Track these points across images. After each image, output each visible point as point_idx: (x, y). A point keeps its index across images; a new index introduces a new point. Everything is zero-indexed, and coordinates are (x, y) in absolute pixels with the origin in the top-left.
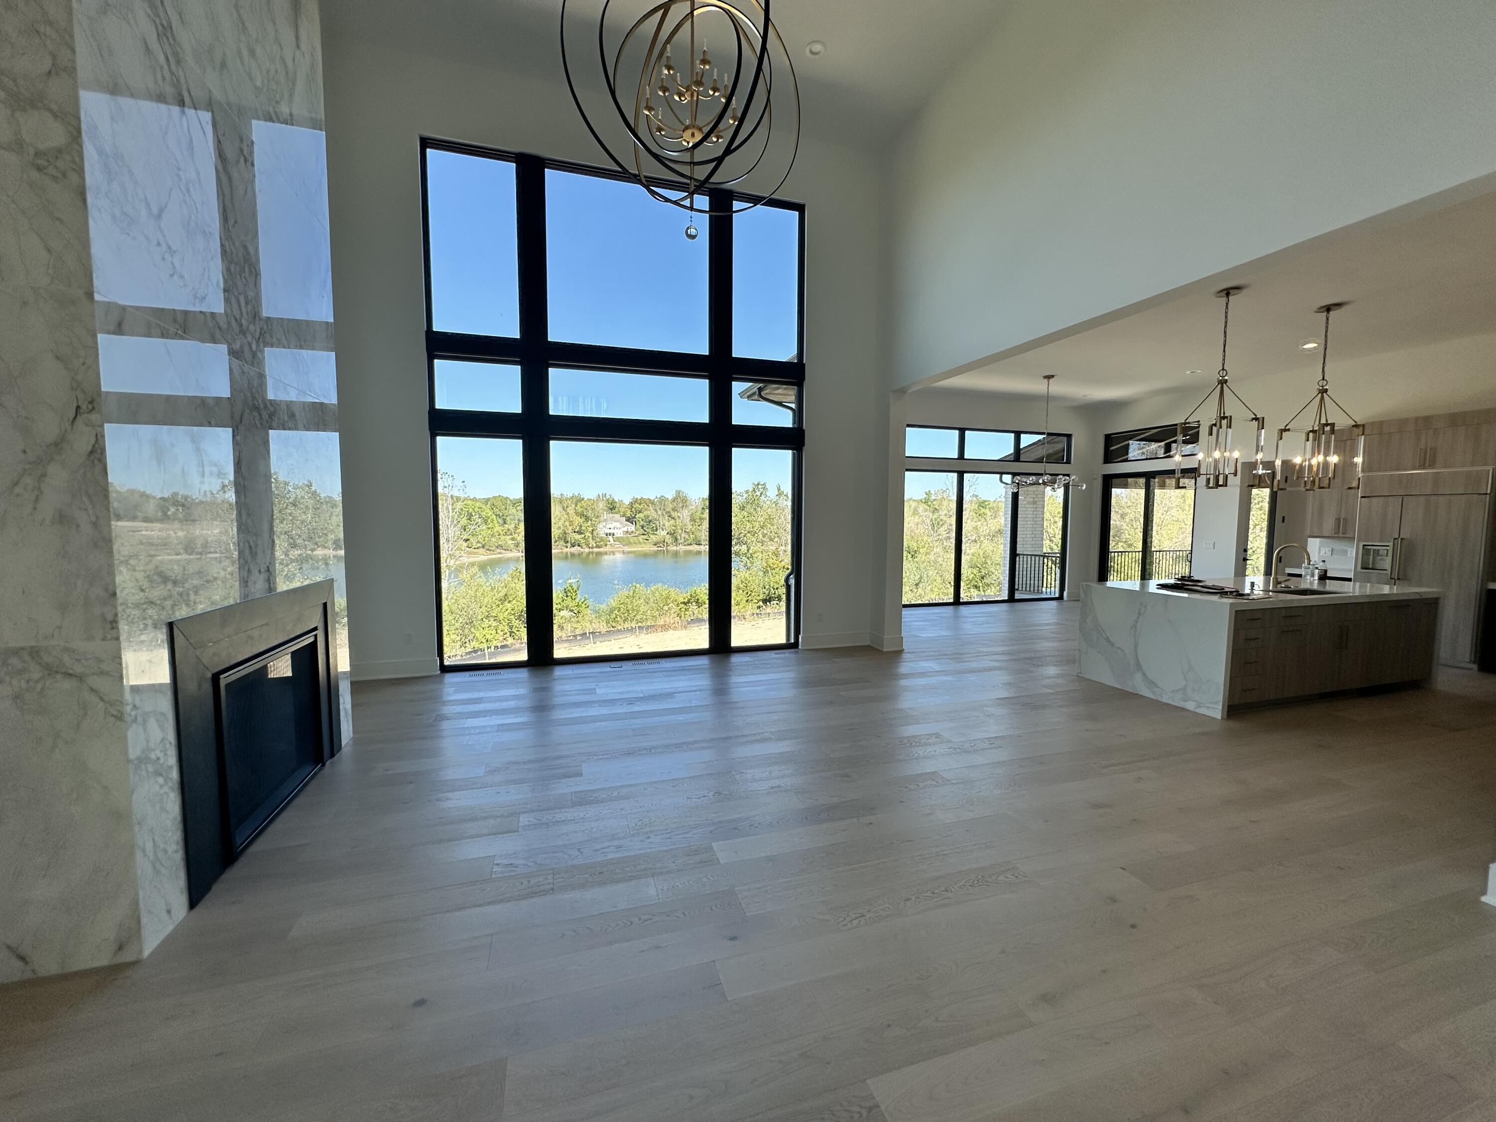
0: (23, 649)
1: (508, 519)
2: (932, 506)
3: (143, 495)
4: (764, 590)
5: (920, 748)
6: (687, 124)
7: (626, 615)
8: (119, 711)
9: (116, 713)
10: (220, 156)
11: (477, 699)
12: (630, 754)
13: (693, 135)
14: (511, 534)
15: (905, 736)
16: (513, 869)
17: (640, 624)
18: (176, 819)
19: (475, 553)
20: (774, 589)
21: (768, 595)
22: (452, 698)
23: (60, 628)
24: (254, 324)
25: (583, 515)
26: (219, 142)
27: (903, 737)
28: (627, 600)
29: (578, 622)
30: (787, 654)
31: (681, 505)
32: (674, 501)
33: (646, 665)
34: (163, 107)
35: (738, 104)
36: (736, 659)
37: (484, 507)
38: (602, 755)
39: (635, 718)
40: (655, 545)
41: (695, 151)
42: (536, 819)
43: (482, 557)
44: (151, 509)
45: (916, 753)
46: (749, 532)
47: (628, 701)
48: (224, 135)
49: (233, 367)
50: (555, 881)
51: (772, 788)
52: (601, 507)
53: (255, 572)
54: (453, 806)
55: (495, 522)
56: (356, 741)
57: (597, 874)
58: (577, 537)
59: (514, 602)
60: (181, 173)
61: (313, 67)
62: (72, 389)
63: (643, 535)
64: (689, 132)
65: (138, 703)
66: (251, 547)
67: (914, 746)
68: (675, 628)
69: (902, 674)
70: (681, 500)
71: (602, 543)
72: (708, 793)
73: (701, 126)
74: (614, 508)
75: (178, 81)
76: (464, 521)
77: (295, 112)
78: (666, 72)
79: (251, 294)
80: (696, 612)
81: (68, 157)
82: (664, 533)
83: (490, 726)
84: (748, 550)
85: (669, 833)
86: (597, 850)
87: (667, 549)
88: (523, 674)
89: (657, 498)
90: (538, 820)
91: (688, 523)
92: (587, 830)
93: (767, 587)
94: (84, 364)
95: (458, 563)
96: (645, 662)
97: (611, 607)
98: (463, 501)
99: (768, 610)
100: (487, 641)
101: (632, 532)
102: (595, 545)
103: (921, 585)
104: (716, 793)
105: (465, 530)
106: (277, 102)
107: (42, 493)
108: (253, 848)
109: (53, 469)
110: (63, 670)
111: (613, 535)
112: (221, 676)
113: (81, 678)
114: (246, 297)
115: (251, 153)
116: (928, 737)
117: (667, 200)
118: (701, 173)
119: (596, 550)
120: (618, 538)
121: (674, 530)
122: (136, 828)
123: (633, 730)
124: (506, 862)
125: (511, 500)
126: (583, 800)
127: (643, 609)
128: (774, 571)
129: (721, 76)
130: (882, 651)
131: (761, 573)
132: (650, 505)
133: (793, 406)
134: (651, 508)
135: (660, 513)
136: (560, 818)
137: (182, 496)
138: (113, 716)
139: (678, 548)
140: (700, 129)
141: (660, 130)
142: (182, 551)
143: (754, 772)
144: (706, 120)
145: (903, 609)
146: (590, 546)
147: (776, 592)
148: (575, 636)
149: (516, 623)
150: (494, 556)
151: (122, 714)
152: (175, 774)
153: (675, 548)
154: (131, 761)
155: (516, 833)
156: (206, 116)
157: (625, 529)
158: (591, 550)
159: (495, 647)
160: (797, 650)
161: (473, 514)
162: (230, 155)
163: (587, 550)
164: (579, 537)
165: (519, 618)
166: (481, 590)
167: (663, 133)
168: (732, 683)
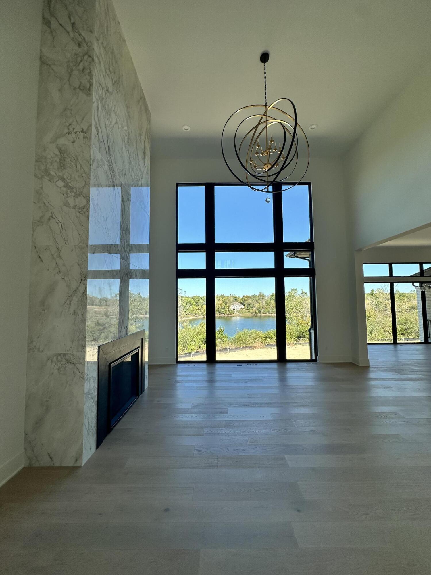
0: (62, 354)
1: (199, 304)
2: (375, 296)
3: (96, 298)
4: (298, 333)
5: (387, 419)
6: (265, 163)
7: (241, 341)
8: (83, 376)
9: (82, 377)
10: (123, 200)
11: (189, 375)
12: (247, 406)
13: (268, 166)
14: (200, 309)
15: (378, 411)
16: (202, 453)
17: (247, 346)
18: (95, 415)
19: (188, 316)
20: (302, 333)
21: (300, 335)
22: (180, 374)
23: (71, 347)
24: (128, 248)
25: (225, 302)
26: (123, 196)
27: (377, 413)
28: (242, 336)
29: (223, 343)
30: (312, 364)
31: (262, 298)
32: (259, 296)
33: (251, 365)
34: (110, 188)
35: (285, 153)
36: (289, 365)
37: (191, 300)
38: (235, 405)
39: (248, 389)
40: (252, 313)
41: (269, 171)
42: (210, 431)
43: (190, 318)
44: (97, 302)
45: (385, 422)
46: (290, 309)
47: (245, 381)
48: (124, 194)
49: (121, 262)
50: (218, 462)
51: (311, 431)
52: (231, 299)
53: (123, 328)
54: (180, 420)
55: (195, 305)
56: (149, 388)
57: (235, 462)
58: (223, 310)
59: (201, 335)
60: (113, 207)
61: (148, 170)
62: (81, 274)
63: (247, 309)
64: (266, 166)
65: (88, 374)
66: (122, 320)
67: (384, 418)
68: (261, 348)
69: (370, 378)
70: (262, 296)
71: (232, 313)
72: (281, 429)
73: (271, 163)
74: (236, 299)
75: (114, 181)
76: (185, 305)
77: (142, 183)
78: (258, 148)
79: (128, 239)
80: (269, 341)
81: (86, 208)
82: (255, 309)
83: (193, 387)
84: (290, 316)
85: (265, 447)
86: (235, 450)
87: (256, 315)
88: (205, 366)
89: (252, 295)
90: (211, 431)
91: (265, 305)
92: (230, 439)
93: (299, 332)
94: (84, 266)
95: (182, 319)
96: (251, 364)
97: (236, 338)
98: (185, 298)
99: (300, 342)
100: (192, 350)
101: (243, 308)
102: (229, 313)
103: (373, 333)
104: (285, 430)
105: (185, 308)
106: (138, 182)
107: (71, 305)
108: (115, 428)
109: (74, 298)
110: (71, 361)
111: (236, 309)
112: (111, 364)
113: (75, 364)
114: (126, 240)
115: (130, 198)
116: (391, 414)
117: (258, 190)
118: (271, 179)
119: (230, 315)
120: (238, 311)
121: (259, 308)
122: (84, 417)
123: (248, 394)
124: (199, 449)
125: (200, 297)
126: (228, 425)
127: (248, 339)
128: (301, 325)
129: (278, 144)
130: (359, 366)
131: (296, 326)
132: (250, 298)
133: (309, 259)
134: (250, 299)
135: (254, 301)
136: (220, 432)
137: (105, 298)
138: (82, 378)
139: (261, 315)
140: (270, 164)
141: (255, 167)
142: (104, 315)
143: (302, 422)
144: (272, 160)
145: (368, 345)
146: (228, 314)
147: (303, 334)
148: (223, 349)
149: (201, 343)
150: (194, 317)
151: (84, 377)
152: (96, 399)
153: (260, 315)
154: (85, 394)
155: (203, 436)
156: (119, 188)
157: (241, 307)
158: (228, 315)
159: (194, 352)
160: (316, 363)
161: (188, 302)
162: (125, 199)
163: (226, 315)
164: (224, 310)
165: (202, 341)
166: (190, 330)
167: (256, 168)
168: (288, 376)
